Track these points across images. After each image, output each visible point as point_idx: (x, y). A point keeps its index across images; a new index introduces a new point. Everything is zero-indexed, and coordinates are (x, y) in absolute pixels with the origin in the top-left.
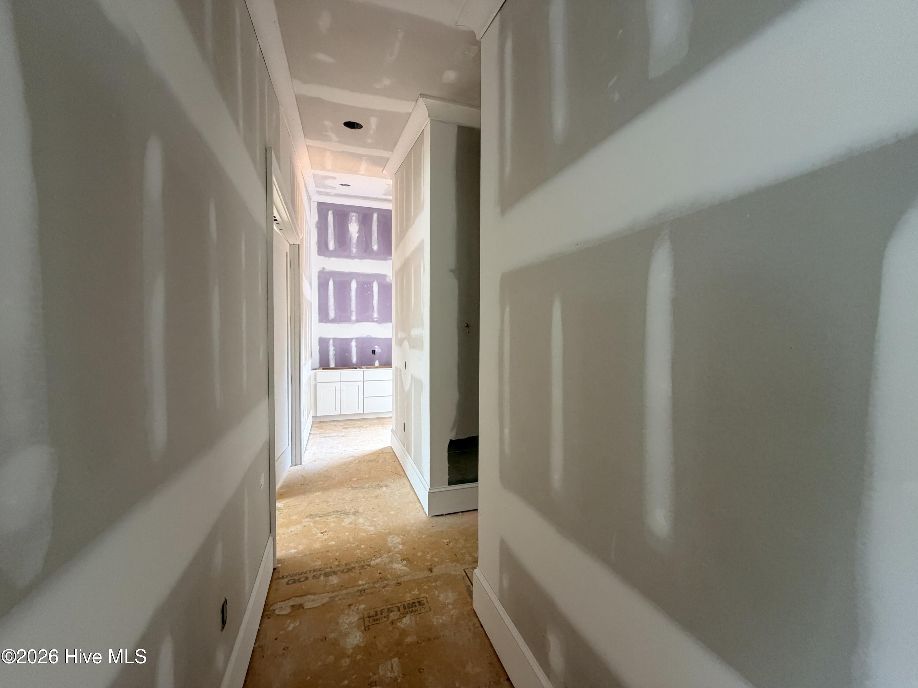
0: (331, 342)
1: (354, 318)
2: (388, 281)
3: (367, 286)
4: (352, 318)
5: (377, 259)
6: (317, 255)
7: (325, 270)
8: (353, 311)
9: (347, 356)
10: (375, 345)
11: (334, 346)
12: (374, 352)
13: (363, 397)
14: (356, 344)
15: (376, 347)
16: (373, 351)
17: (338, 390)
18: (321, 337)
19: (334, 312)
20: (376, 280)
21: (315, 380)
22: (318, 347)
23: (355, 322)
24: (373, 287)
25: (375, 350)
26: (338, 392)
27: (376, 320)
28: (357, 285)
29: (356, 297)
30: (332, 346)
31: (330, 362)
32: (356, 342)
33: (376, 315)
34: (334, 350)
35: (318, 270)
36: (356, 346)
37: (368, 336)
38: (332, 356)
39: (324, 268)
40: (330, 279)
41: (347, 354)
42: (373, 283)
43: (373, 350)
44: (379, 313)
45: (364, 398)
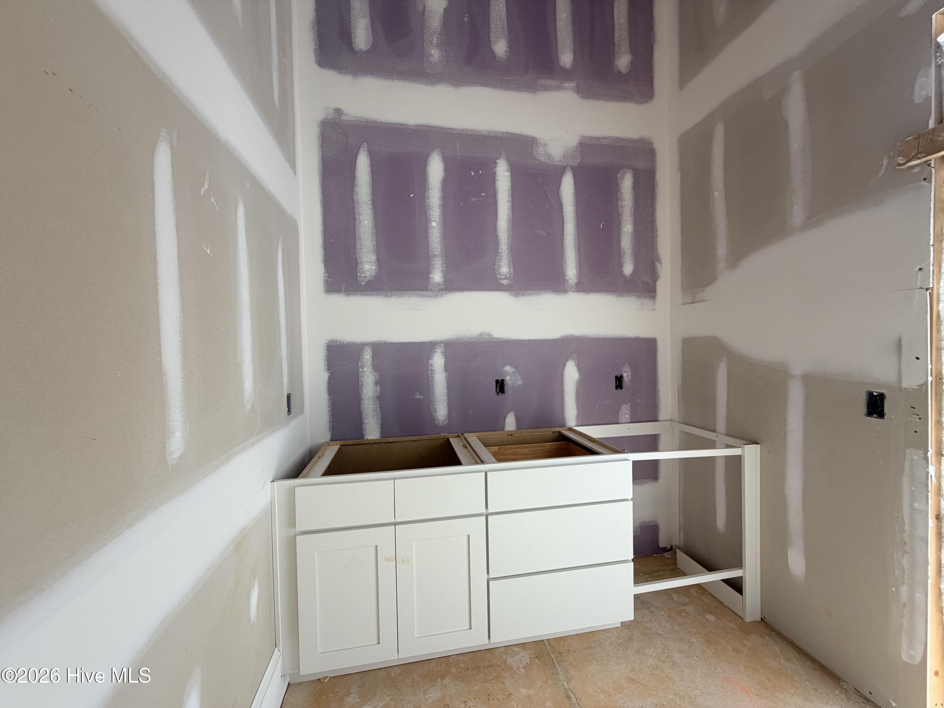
0: (367, 356)
1: (437, 277)
2: (542, 159)
3: (477, 172)
4: (431, 276)
5: (506, 85)
6: (316, 67)
7: (344, 118)
8: (435, 256)
9: (419, 399)
10: (505, 365)
11: (376, 368)
12: (501, 386)
13: (485, 577)
14: (446, 363)
15: (508, 369)
16: (497, 381)
17: (388, 559)
18: (333, 341)
19: (374, 258)
20: (503, 154)
21: (292, 522)
22: (326, 375)
23: (442, 289)
24: (494, 175)
25: (503, 381)
26: (386, 568)
27: (505, 282)
28: (446, 169)
29: (445, 206)
30: (370, 369)
31: (365, 421)
32: (446, 355)
33: (504, 269)
34: (377, 383)
35: (320, 116)
36: (446, 368)
37: (481, 334)
38: (371, 402)
39: (338, 111)
40: (359, 149)
41: (417, 397)
42: (495, 164)
43: (500, 379)
44: (515, 261)
45: (491, 583)
